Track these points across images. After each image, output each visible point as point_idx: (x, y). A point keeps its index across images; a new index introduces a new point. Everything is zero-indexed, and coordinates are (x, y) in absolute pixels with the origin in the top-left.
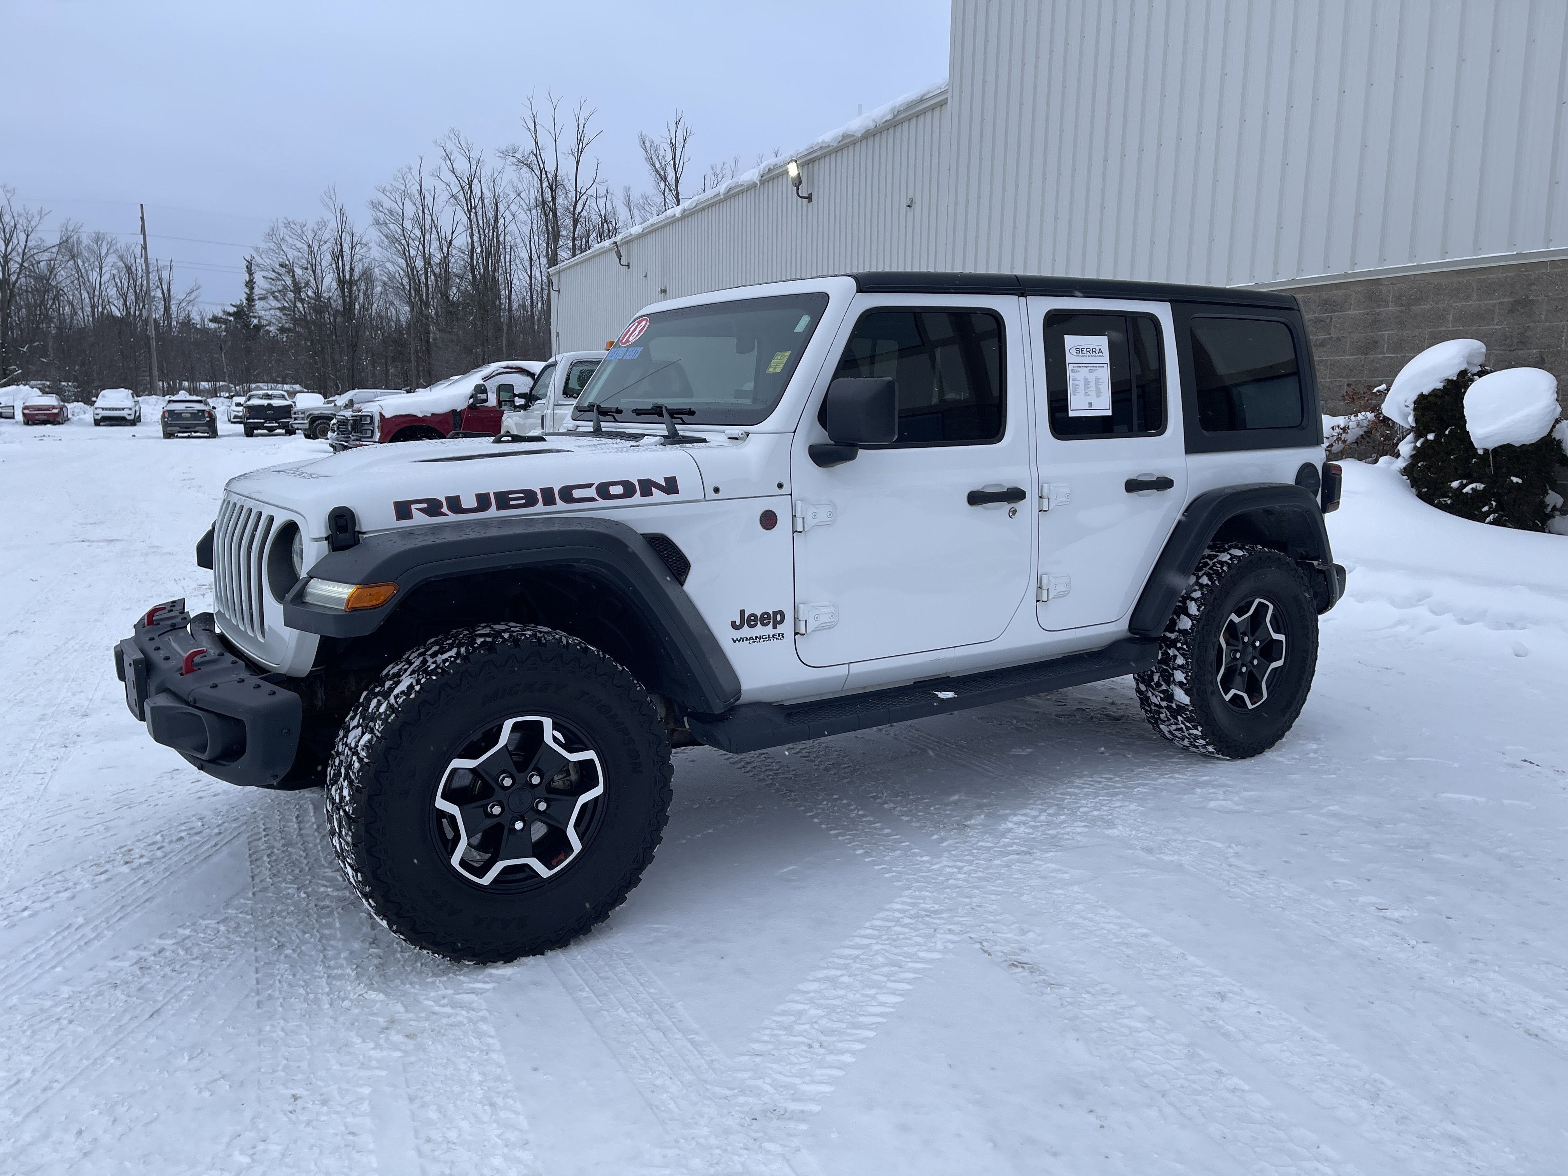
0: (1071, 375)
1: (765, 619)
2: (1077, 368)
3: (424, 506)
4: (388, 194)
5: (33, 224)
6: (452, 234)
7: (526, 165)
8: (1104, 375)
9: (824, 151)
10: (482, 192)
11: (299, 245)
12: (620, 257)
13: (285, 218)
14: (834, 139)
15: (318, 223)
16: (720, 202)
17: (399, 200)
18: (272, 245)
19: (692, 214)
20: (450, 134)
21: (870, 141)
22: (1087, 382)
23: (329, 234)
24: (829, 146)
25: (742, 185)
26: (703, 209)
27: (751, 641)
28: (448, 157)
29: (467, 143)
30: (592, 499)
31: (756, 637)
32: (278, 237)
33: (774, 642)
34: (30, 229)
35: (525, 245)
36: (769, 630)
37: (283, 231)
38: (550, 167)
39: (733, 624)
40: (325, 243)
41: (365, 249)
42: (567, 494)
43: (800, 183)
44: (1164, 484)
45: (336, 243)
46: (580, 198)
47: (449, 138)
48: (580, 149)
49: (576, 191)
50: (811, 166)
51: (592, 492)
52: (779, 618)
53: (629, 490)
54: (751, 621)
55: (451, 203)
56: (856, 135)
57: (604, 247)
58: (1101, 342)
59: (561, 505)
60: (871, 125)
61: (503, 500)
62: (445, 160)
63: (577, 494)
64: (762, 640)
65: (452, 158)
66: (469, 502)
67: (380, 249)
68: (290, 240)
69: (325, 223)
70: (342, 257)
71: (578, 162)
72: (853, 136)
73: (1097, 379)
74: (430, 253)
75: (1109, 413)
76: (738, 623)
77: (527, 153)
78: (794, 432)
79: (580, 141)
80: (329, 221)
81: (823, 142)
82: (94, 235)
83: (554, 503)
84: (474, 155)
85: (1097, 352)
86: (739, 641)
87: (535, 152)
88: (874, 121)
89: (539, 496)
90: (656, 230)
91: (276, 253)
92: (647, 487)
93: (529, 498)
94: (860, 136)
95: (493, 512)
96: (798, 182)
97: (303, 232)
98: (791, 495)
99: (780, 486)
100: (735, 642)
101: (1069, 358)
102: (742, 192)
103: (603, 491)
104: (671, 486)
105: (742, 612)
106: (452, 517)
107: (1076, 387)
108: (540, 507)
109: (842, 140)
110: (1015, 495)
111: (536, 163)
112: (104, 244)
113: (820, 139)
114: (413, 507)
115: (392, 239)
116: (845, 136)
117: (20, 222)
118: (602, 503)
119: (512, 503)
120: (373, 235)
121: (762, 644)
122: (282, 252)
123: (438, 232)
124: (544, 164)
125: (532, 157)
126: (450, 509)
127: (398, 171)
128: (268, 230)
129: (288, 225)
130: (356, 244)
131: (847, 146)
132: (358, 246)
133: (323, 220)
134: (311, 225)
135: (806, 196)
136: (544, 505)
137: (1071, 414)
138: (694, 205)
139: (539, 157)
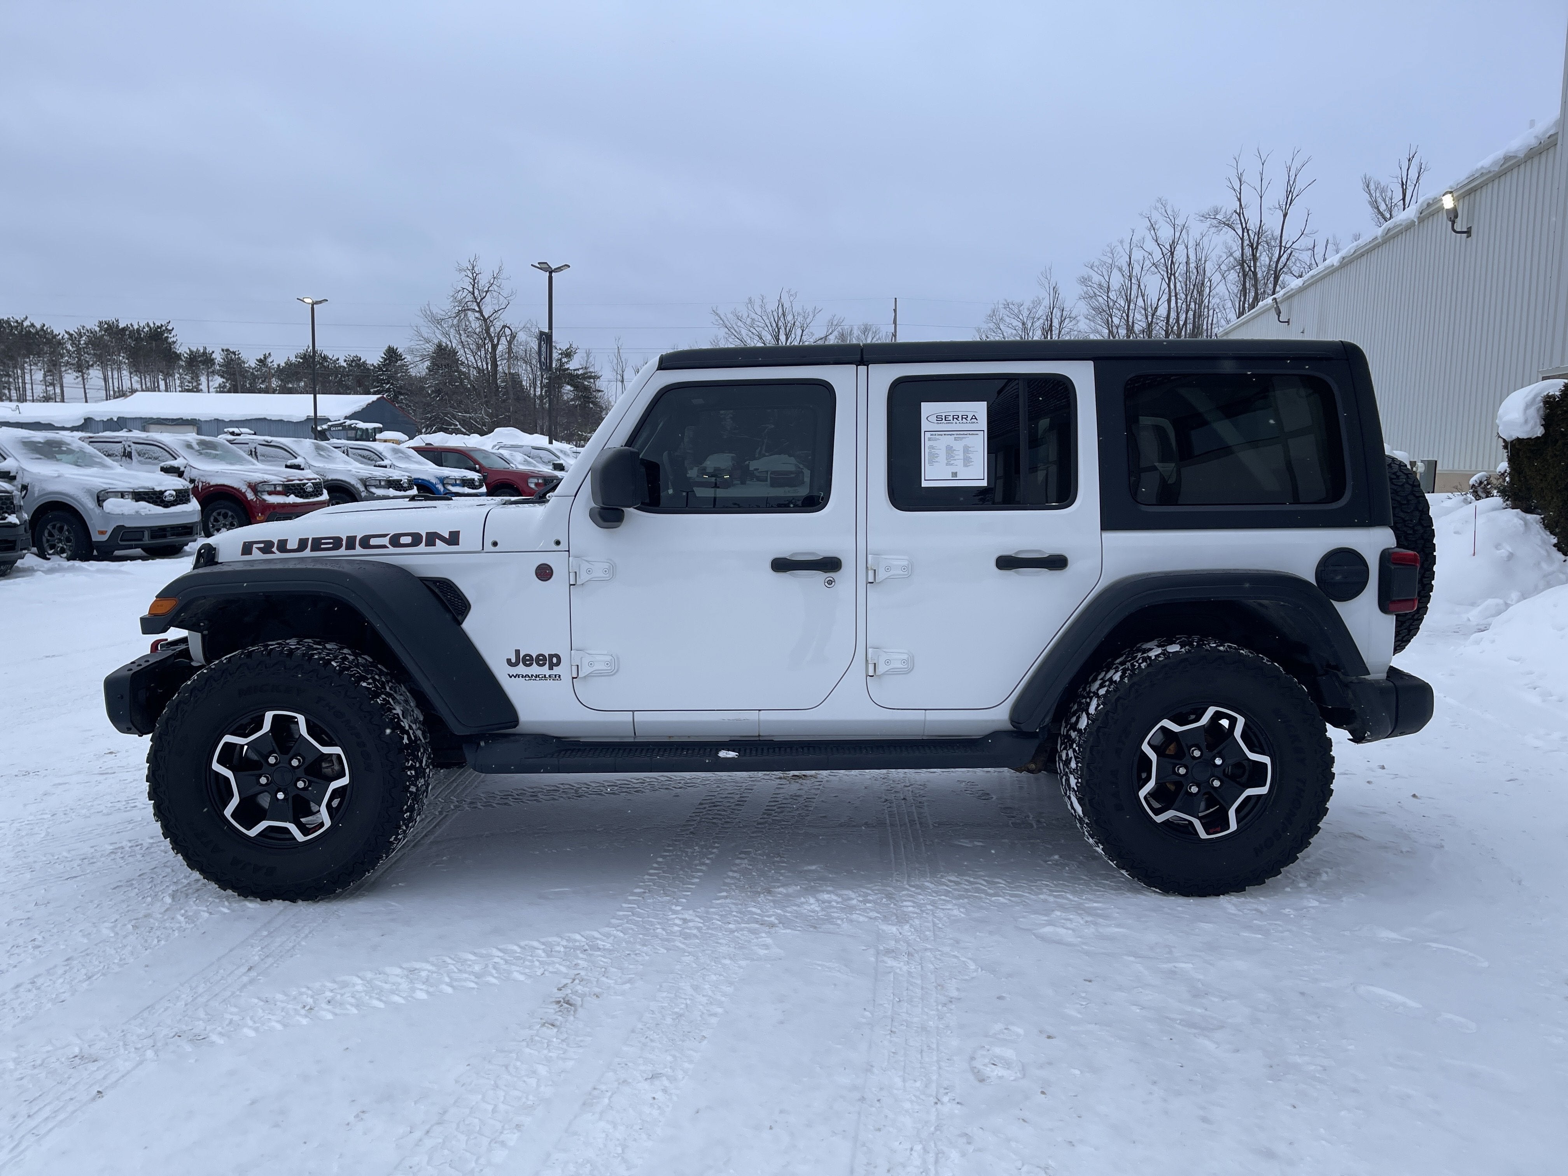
0: (927, 444)
1: (541, 660)
2: (937, 437)
3: (262, 545)
4: (1096, 269)
5: (808, 321)
6: (1159, 300)
7: (1228, 225)
8: (979, 444)
9: (1484, 178)
10: (1188, 257)
11: (1016, 323)
12: (1279, 313)
13: (1006, 300)
14: (1495, 163)
15: (1033, 302)
16: (1378, 246)
17: (1105, 273)
18: (992, 325)
19: (1351, 262)
20: (1157, 204)
21: (1536, 160)
22: (950, 450)
23: (1041, 312)
24: (1490, 172)
25: (1401, 225)
26: (1362, 255)
27: (527, 679)
28: (1153, 227)
29: (1173, 211)
30: (385, 547)
31: (532, 675)
32: (997, 317)
33: (550, 682)
34: (805, 325)
35: (1234, 306)
36: (545, 670)
37: (1002, 311)
38: (1253, 225)
39: (509, 661)
40: (1038, 319)
41: (1073, 322)
42: (365, 542)
43: (1456, 216)
44: (1057, 563)
45: (1047, 319)
46: (1284, 252)
47: (1156, 208)
48: (1289, 201)
49: (1281, 246)
50: (1472, 195)
51: (385, 541)
52: (555, 660)
53: (416, 539)
54: (528, 660)
55: (1151, 272)
56: (1519, 155)
57: (1267, 305)
58: (980, 409)
59: (359, 550)
60: (1533, 142)
61: (317, 544)
62: (1149, 230)
63: (373, 542)
64: (538, 679)
65: (1156, 227)
66: (293, 544)
67: (1088, 321)
68: (1007, 319)
69: (1040, 301)
70: (1051, 331)
71: (1285, 216)
72: (1515, 157)
73: (966, 450)
74: (1133, 322)
75: (984, 483)
76: (513, 661)
77: (1229, 213)
78: (575, 496)
79: (1289, 192)
80: (1043, 299)
81: (1482, 168)
82: (863, 327)
83: (354, 548)
84: (1179, 222)
85: (969, 419)
86: (515, 677)
87: (1238, 211)
88: (1536, 137)
89: (344, 543)
90: (1317, 281)
91: (994, 332)
92: (432, 538)
93: (337, 543)
94: (1523, 156)
95: (307, 553)
96: (1453, 215)
97: (1020, 311)
98: (569, 551)
99: (558, 543)
100: (511, 677)
101: (925, 425)
102: (1400, 232)
103: (395, 541)
104: (453, 539)
105: (517, 652)
106: (278, 555)
107: (933, 457)
108: (342, 551)
109: (1503, 164)
110: (830, 565)
111: (1239, 222)
112: (870, 335)
113: (1479, 165)
114: (255, 546)
115: (1099, 310)
116: (1507, 159)
117: (799, 320)
118: (392, 549)
119: (322, 546)
120: (1082, 309)
121: (538, 682)
122: (1000, 331)
123: (1144, 301)
124: (1246, 224)
125: (1235, 216)
126: (278, 549)
127: (1108, 246)
128: (989, 312)
129: (1007, 306)
130: (1065, 319)
131: (1511, 169)
132: (1067, 320)
133: (1038, 298)
134: (1028, 304)
135: (1466, 230)
136: (346, 549)
137: (924, 484)
138: (1352, 251)
139: (1242, 215)
